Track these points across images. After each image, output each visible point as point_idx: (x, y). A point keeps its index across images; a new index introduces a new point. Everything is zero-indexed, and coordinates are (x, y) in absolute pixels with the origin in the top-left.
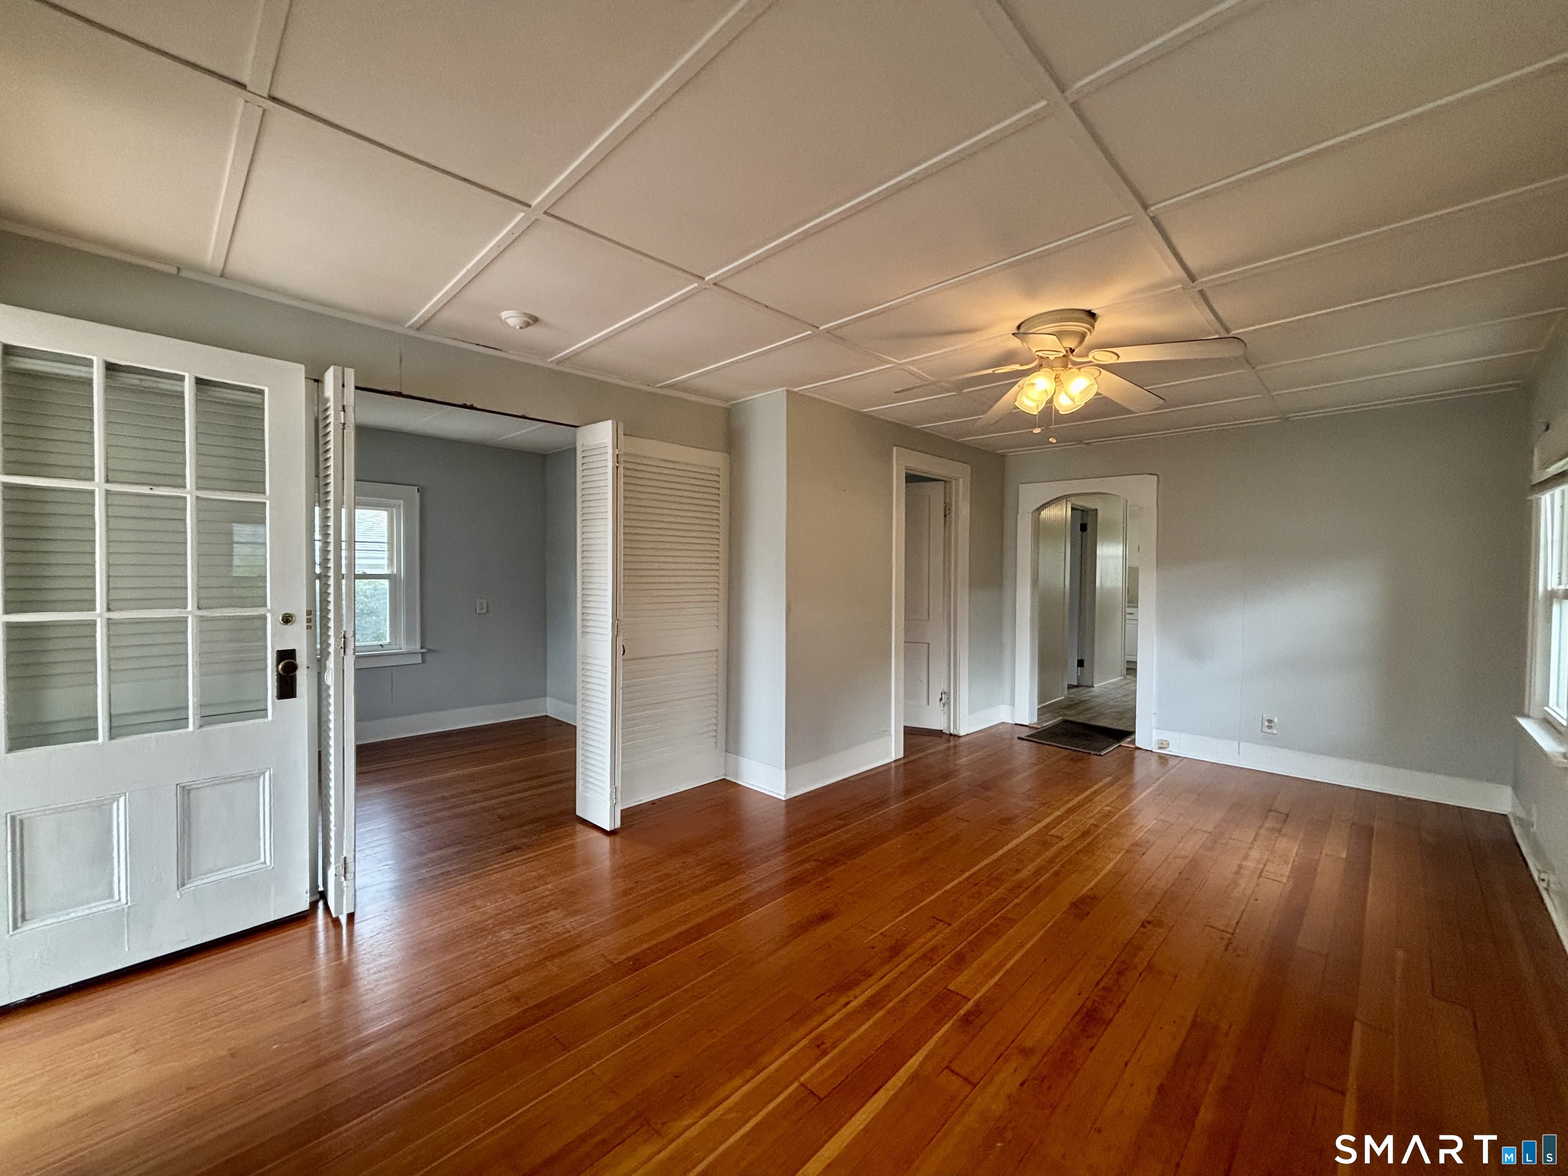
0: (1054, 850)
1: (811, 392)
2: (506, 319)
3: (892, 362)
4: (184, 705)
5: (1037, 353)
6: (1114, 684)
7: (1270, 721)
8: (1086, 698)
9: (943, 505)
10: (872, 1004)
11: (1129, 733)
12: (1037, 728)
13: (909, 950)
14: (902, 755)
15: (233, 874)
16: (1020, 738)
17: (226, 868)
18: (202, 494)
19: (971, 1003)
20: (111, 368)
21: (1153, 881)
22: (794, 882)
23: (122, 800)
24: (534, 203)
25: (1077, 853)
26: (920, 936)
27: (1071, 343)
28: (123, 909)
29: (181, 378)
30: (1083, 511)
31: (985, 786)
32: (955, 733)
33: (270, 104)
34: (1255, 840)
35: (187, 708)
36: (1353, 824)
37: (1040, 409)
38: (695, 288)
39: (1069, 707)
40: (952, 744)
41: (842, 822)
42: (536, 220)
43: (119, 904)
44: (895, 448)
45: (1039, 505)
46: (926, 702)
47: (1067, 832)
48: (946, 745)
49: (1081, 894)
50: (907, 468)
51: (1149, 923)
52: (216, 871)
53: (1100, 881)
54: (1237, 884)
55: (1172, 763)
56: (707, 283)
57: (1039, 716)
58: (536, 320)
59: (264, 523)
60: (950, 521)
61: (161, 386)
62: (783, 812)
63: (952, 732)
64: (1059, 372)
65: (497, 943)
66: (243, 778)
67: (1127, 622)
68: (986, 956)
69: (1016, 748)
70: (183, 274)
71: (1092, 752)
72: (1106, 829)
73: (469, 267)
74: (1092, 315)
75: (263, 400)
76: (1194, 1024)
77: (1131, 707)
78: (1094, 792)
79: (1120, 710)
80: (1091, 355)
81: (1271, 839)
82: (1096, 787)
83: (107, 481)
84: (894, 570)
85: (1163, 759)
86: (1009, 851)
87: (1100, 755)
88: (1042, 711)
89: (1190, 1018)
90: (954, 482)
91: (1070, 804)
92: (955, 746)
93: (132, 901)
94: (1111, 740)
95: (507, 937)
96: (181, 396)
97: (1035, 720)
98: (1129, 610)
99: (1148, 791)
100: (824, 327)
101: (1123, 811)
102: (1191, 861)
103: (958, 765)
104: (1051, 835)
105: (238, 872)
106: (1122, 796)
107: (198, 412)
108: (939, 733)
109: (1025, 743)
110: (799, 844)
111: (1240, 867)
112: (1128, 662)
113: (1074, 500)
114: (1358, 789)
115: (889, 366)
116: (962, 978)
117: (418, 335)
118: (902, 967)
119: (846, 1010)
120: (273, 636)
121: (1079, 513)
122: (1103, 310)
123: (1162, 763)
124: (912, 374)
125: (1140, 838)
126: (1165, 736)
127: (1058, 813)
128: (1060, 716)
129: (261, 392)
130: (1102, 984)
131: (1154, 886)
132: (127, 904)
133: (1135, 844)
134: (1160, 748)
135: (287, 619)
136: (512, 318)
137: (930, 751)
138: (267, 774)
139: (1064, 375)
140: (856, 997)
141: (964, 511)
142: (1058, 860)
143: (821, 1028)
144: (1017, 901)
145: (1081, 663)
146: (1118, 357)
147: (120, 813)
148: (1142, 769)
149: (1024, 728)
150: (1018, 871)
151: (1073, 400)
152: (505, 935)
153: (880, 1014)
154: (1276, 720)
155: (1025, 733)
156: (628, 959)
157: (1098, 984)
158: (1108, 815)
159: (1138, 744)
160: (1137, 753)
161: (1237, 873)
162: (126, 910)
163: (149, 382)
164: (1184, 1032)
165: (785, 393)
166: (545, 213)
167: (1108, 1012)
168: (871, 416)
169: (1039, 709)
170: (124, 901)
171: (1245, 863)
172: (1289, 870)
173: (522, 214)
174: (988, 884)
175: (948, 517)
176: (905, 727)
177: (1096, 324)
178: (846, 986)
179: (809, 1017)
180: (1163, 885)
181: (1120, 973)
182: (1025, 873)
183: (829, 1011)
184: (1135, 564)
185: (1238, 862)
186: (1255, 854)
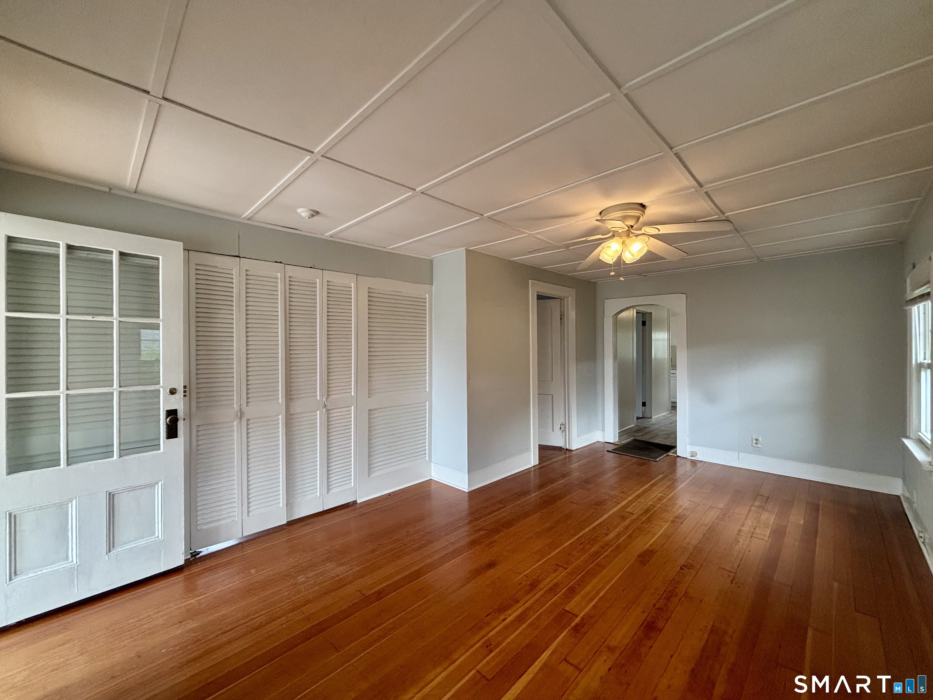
0: (627, 522)
1: (481, 250)
2: (300, 213)
3: (527, 233)
4: (111, 444)
5: (612, 229)
6: (664, 416)
7: (757, 440)
8: (648, 425)
9: (559, 312)
10: (521, 619)
11: (673, 447)
12: (619, 445)
13: (541, 586)
14: (538, 463)
15: (139, 544)
16: (608, 451)
17: (134, 540)
18: (122, 319)
19: (578, 619)
20: (70, 248)
21: (687, 540)
22: (473, 543)
23: (74, 502)
24: (316, 151)
25: (642, 523)
26: (548, 577)
27: (630, 222)
28: (74, 567)
29: (111, 253)
30: (643, 313)
31: (587, 481)
32: (570, 448)
33: (163, 102)
34: (749, 513)
35: (112, 445)
36: (807, 503)
37: (614, 261)
38: (411, 195)
39: (638, 431)
40: (568, 455)
41: (502, 505)
42: (317, 160)
43: (72, 563)
44: (530, 281)
45: (616, 312)
46: (551, 430)
47: (637, 509)
48: (564, 456)
49: (645, 549)
50: (537, 292)
51: (685, 566)
52: (129, 542)
53: (655, 542)
54: (738, 542)
55: (699, 465)
56: (417, 192)
57: (619, 437)
58: (317, 213)
59: (159, 329)
60: (564, 322)
61: (99, 257)
62: (467, 499)
63: (567, 448)
64: (625, 239)
65: (296, 583)
66: (146, 486)
67: (671, 378)
68: (588, 588)
69: (606, 457)
70: (112, 192)
71: (651, 459)
72: (659, 507)
73: (278, 185)
74: (643, 206)
75: (159, 263)
76: (711, 631)
77: (673, 430)
78: (652, 485)
79: (667, 432)
80: (643, 230)
81: (758, 513)
82: (653, 481)
83: (68, 313)
84: (531, 352)
85: (694, 463)
86: (601, 523)
87: (656, 461)
88: (621, 434)
89: (709, 628)
90: (566, 299)
91: (637, 493)
92: (569, 457)
93: (79, 562)
94: (663, 452)
95: (303, 580)
96: (111, 262)
97: (617, 440)
98: (672, 371)
99: (684, 483)
100: (486, 215)
101: (669, 497)
102: (709, 528)
103: (571, 468)
104: (627, 512)
105: (142, 543)
106: (669, 487)
107: (120, 271)
108: (560, 449)
109: (612, 454)
110: (477, 519)
111: (740, 530)
112: (672, 402)
113: (638, 308)
114: (811, 481)
115: (525, 235)
116: (573, 603)
117: (249, 222)
118: (537, 597)
119: (503, 624)
120: (164, 401)
121: (641, 314)
122: (649, 203)
123: (693, 466)
124: (539, 239)
125: (679, 513)
126: (695, 449)
127: (630, 498)
128: (632, 437)
129: (157, 259)
130: (657, 606)
131: (688, 544)
132: (77, 563)
133: (677, 517)
134: (692, 456)
135: (173, 392)
136: (303, 212)
137: (554, 460)
138: (160, 483)
139: (628, 241)
140: (510, 616)
141: (572, 315)
142: (631, 527)
143: (490, 635)
144: (606, 554)
145: (644, 404)
146: (659, 230)
147: (73, 509)
148: (682, 469)
149: (610, 444)
150: (607, 535)
151: (633, 255)
152: (301, 579)
153: (524, 626)
154: (760, 439)
155: (611, 447)
156: (375, 593)
157: (654, 605)
158: (660, 499)
159: (678, 454)
160: (678, 459)
161: (738, 534)
162: (76, 567)
163: (93, 255)
164: (706, 636)
165: (465, 251)
166: (322, 156)
167: (660, 624)
168: (516, 262)
169: (619, 433)
170: (75, 562)
171: (743, 528)
172: (769, 532)
173: (309, 157)
174: (589, 543)
175: (562, 320)
176: (539, 445)
177: (646, 211)
178: (503, 609)
179: (481, 628)
180: (694, 542)
181: (668, 599)
182: (611, 536)
183: (494, 623)
184: (675, 344)
185: (738, 528)
186: (749, 522)
